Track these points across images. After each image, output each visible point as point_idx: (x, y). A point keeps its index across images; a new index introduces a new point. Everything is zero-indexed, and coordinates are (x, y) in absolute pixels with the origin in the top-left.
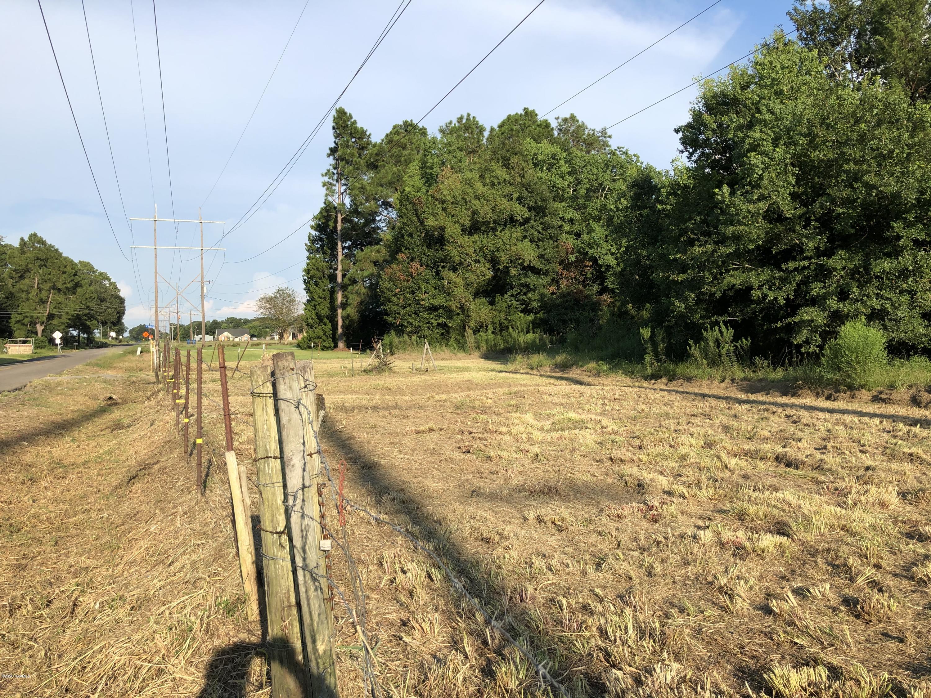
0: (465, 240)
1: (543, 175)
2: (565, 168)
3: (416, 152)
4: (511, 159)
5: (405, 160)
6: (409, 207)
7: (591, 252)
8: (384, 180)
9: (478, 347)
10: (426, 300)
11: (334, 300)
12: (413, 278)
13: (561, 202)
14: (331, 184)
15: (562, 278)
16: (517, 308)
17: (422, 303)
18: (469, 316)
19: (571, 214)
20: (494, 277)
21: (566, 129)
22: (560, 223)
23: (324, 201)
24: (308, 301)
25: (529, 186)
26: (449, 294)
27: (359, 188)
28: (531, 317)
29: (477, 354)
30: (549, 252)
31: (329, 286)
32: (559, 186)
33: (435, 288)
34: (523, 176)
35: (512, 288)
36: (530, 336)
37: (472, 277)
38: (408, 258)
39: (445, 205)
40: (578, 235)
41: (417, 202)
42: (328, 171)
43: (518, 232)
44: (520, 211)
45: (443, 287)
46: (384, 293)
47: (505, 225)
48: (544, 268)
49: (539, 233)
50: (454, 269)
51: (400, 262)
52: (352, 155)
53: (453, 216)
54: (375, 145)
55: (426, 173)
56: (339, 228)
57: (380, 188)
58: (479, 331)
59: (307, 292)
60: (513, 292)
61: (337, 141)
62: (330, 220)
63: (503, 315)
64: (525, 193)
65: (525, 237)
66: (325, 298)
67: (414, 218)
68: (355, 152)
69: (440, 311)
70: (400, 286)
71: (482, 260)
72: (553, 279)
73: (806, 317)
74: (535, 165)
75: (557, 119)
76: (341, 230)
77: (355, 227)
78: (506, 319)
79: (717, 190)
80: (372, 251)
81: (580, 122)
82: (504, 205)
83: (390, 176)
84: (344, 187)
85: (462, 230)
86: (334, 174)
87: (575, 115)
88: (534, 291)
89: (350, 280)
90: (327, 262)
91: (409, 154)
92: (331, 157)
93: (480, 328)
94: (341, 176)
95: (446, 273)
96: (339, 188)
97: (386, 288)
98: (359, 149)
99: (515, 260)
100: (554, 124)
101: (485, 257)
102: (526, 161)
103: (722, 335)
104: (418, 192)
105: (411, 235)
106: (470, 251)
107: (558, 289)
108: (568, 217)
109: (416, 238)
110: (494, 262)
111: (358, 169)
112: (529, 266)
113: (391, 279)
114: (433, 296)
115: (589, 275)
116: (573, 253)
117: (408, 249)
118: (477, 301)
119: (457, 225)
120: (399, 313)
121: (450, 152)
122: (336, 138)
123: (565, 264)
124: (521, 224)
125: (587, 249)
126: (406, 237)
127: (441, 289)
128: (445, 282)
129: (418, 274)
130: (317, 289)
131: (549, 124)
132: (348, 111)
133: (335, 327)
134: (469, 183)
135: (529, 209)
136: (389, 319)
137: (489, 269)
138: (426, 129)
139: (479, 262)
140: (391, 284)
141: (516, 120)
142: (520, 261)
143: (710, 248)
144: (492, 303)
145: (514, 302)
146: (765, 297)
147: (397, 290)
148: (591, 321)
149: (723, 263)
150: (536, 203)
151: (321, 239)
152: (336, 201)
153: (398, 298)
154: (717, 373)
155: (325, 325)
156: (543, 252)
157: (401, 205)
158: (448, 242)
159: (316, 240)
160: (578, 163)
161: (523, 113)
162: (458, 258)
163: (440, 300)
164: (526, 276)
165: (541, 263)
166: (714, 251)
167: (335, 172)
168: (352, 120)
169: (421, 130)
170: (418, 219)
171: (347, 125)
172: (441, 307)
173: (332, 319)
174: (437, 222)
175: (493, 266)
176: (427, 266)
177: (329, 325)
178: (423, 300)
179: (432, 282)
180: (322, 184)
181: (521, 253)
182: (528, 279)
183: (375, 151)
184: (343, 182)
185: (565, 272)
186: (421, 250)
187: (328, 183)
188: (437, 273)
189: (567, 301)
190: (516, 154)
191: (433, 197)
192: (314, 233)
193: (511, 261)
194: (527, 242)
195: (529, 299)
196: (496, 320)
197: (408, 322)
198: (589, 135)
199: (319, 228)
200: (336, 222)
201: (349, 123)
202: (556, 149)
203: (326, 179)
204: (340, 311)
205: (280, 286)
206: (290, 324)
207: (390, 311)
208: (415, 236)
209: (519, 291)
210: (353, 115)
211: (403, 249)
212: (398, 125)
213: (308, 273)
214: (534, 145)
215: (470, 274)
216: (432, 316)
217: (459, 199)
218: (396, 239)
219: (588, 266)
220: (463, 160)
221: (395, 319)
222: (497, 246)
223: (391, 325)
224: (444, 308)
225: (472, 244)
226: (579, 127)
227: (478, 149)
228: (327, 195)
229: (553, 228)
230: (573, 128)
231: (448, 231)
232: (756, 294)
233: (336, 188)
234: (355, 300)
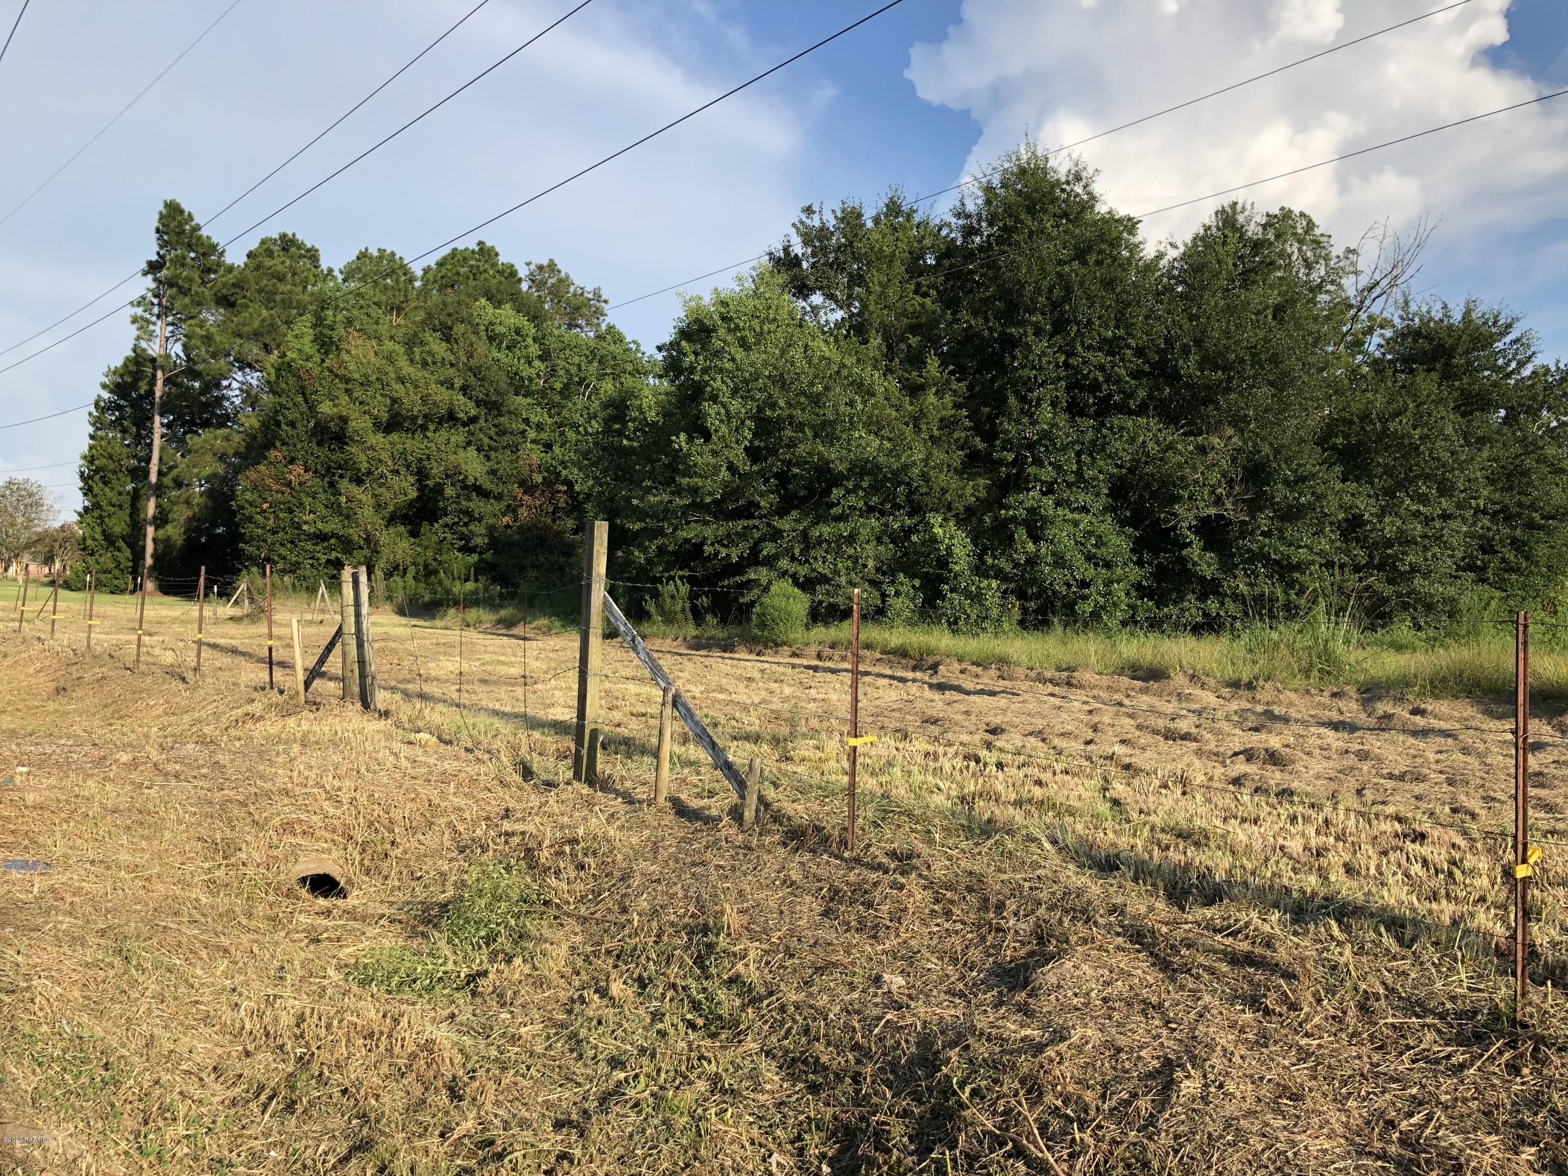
0: (378, 439)
1: (501, 356)
2: (534, 350)
3: (300, 288)
4: (455, 328)
5: (283, 301)
6: (292, 381)
7: (564, 472)
8: (246, 329)
9: (389, 598)
10: (310, 521)
11: (138, 510)
12: (292, 489)
13: (525, 396)
14: (148, 321)
15: (522, 505)
16: (452, 544)
17: (305, 527)
18: (378, 552)
19: (538, 415)
20: (419, 498)
21: (541, 281)
22: (523, 426)
23: (132, 346)
24: (86, 509)
25: (480, 372)
26: (348, 517)
27: (202, 336)
28: (474, 558)
29: (388, 607)
30: (504, 468)
31: (129, 487)
32: (524, 374)
33: (327, 507)
34: (472, 357)
35: (446, 515)
36: (470, 586)
37: (386, 495)
38: (284, 457)
39: (349, 386)
40: (548, 446)
41: (305, 377)
42: (144, 298)
43: (459, 436)
44: (465, 406)
45: (339, 505)
46: (243, 508)
47: (440, 423)
48: (496, 490)
49: (491, 438)
50: (359, 482)
51: (271, 463)
52: (191, 280)
53: (361, 403)
54: (230, 269)
55: (321, 334)
56: (158, 394)
57: (239, 341)
58: (391, 575)
59: (85, 495)
60: (448, 520)
61: (162, 252)
62: (142, 379)
63: (430, 553)
64: (472, 381)
65: (469, 443)
66: (121, 507)
67: (300, 399)
68: (196, 275)
69: (333, 541)
70: (270, 499)
71: (403, 470)
72: (508, 506)
73: (753, 576)
74: (491, 339)
75: (528, 264)
76: (161, 398)
77: (186, 393)
78: (435, 559)
79: (674, 438)
80: (216, 438)
81: (563, 274)
82: (442, 395)
83: (256, 324)
84: (170, 328)
85: (374, 424)
86: (153, 304)
87: (556, 262)
88: (480, 521)
89: (174, 480)
90: (128, 446)
91: (290, 292)
92: (150, 277)
93: (393, 570)
94: (165, 311)
95: (344, 485)
96: (160, 328)
97: (247, 501)
98: (203, 272)
99: (453, 474)
100: (523, 272)
101: (408, 466)
102: (476, 333)
103: (678, 591)
104: (307, 360)
105: (292, 424)
106: (385, 456)
107: (515, 521)
108: (534, 419)
109: (301, 429)
110: (421, 474)
111: (199, 304)
112: (474, 485)
113: (255, 488)
114: (323, 519)
115: (562, 504)
116: (540, 472)
117: (287, 444)
118: (391, 529)
119: (367, 417)
120: (265, 541)
121: (361, 307)
122: (161, 247)
123: (528, 487)
124: (465, 425)
125: (560, 468)
126: (284, 427)
127: (335, 508)
128: (343, 499)
129: (300, 484)
130: (107, 490)
131: (516, 271)
132: (186, 207)
133: (138, 554)
134: (390, 358)
135: (478, 403)
136: (249, 549)
137: (412, 485)
138: (317, 251)
139: (397, 472)
140: (255, 496)
141: (465, 259)
142: (461, 477)
143: (666, 497)
144: (414, 534)
145: (449, 536)
146: (717, 554)
147: (265, 506)
148: (561, 569)
149: (683, 513)
150: (487, 395)
151: (119, 408)
152: (154, 349)
153: (265, 518)
154: (671, 631)
155: (119, 550)
156: (496, 467)
157: (278, 377)
158: (352, 440)
159: (109, 409)
160: (553, 344)
161: (477, 249)
162: (366, 465)
163: (333, 525)
164: (469, 500)
165: (492, 482)
166: (670, 502)
167: (156, 301)
168: (193, 223)
169: (309, 250)
170: (306, 401)
171: (184, 231)
172: (334, 535)
173: (134, 540)
174: (335, 410)
175: (419, 481)
176: (316, 472)
177: (128, 553)
178: (306, 522)
179: (322, 496)
180: (130, 319)
181: (463, 466)
182: (471, 504)
183: (231, 278)
184: (170, 319)
185: (526, 498)
186: (306, 447)
187: (142, 318)
188: (332, 484)
189: (527, 540)
190: (462, 322)
191: (331, 371)
192: (106, 395)
193: (447, 476)
194: (472, 451)
195: (471, 532)
196: (420, 560)
197: (279, 555)
198: (575, 295)
199: (120, 389)
200: (153, 381)
201: (188, 227)
202: (522, 321)
203: (139, 311)
204: (150, 530)
205: (14, 477)
206: (27, 546)
207: (251, 537)
208: (299, 425)
209: (456, 519)
210: (195, 216)
211: (278, 444)
212: (271, 239)
213: (91, 462)
214: (490, 310)
215: (383, 490)
216: (318, 548)
217: (373, 378)
218: (265, 425)
219: (560, 492)
220: (381, 321)
221: (258, 549)
222: (427, 452)
223: (250, 558)
224: (339, 537)
225: (388, 446)
226: (560, 281)
227: (404, 305)
228: (138, 338)
229: (511, 433)
230: (551, 281)
231: (352, 424)
232: (708, 549)
233: (157, 329)
234: (181, 514)
